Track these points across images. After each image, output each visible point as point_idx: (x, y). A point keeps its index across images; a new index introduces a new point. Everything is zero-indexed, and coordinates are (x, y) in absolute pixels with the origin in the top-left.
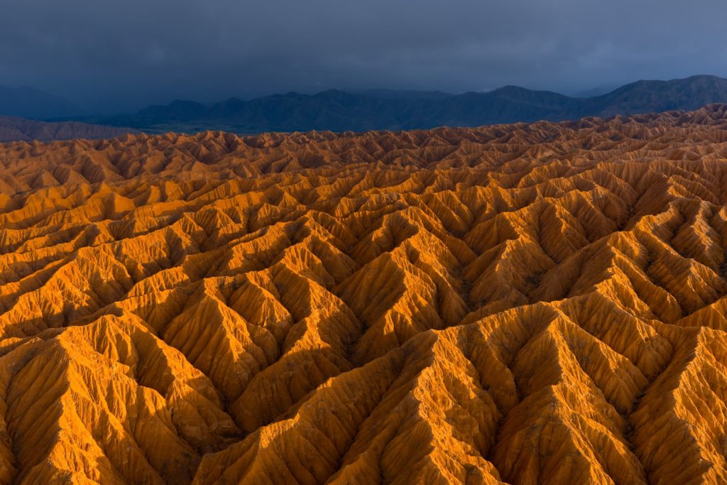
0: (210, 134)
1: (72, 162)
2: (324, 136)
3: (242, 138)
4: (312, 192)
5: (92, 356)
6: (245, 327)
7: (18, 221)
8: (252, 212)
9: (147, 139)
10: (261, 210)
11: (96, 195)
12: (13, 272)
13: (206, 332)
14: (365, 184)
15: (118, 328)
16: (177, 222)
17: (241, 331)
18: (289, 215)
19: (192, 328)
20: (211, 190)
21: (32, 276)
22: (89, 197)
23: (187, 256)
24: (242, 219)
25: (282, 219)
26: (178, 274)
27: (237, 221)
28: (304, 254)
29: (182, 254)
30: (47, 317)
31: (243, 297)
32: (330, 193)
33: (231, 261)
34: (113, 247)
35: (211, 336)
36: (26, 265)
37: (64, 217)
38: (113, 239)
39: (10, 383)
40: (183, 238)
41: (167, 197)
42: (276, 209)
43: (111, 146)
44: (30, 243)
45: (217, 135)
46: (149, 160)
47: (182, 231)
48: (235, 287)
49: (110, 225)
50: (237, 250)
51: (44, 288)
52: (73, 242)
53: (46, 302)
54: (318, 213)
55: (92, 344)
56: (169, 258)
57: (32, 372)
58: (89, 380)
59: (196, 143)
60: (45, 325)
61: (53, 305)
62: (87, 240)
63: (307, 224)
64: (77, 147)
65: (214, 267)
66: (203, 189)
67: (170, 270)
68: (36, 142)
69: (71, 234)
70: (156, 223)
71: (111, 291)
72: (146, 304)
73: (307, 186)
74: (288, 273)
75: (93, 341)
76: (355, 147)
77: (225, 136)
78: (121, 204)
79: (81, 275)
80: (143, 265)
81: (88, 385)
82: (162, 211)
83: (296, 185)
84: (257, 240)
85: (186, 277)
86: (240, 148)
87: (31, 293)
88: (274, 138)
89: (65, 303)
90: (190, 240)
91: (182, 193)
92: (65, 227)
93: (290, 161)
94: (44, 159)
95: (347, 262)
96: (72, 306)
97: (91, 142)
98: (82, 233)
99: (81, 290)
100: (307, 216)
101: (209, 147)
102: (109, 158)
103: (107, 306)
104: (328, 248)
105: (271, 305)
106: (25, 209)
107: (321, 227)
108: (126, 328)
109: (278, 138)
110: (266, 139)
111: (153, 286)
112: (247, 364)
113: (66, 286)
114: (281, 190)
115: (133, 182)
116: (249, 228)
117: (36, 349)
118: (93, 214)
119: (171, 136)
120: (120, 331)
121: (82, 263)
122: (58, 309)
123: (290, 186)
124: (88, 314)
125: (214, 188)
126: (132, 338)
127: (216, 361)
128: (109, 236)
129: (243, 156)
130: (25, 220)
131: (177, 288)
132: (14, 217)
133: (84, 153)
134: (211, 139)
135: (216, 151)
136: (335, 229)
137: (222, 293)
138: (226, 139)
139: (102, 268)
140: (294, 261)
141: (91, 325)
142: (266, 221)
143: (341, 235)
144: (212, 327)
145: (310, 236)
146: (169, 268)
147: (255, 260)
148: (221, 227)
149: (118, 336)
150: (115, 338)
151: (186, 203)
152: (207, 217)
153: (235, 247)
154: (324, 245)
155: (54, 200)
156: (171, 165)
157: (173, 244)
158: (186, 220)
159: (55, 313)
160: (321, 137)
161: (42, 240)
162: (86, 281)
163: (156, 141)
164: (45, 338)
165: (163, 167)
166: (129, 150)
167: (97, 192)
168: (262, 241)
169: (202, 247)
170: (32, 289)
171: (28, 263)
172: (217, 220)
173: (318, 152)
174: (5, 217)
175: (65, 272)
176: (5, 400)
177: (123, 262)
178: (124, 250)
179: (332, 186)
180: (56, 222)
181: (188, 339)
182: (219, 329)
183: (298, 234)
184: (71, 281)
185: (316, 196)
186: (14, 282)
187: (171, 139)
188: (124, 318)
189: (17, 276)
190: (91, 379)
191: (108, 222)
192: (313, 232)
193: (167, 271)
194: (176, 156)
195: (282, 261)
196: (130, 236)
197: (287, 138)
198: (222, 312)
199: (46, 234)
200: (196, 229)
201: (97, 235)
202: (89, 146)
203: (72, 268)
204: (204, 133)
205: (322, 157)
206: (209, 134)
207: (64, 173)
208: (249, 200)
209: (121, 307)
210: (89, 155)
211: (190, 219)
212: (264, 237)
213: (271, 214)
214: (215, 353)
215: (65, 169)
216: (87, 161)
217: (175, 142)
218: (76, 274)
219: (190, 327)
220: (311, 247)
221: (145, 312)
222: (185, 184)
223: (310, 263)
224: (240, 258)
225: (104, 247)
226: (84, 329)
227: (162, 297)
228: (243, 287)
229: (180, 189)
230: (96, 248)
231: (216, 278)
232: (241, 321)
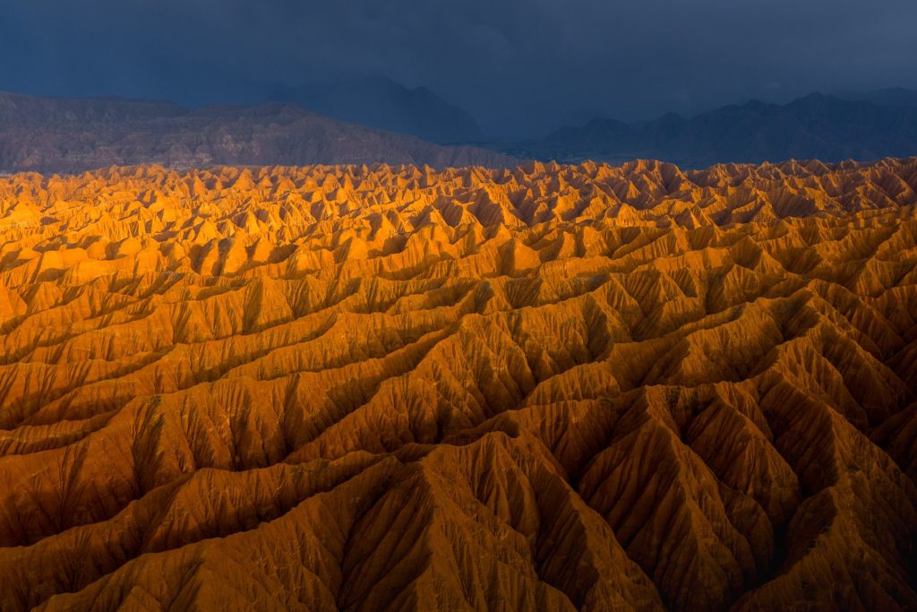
0: (641, 165)
1: (465, 199)
2: (809, 169)
3: (686, 173)
4: (806, 253)
5: (469, 506)
6: (716, 490)
7: (396, 270)
8: (714, 280)
9: (559, 171)
10: (729, 276)
11: (491, 242)
12: (380, 343)
13: (650, 489)
14: (899, 240)
15: (510, 459)
16: (600, 288)
17: (710, 498)
18: (775, 288)
19: (625, 478)
20: (647, 244)
21: (401, 351)
22: (483, 243)
23: (616, 346)
24: (697, 291)
25: (764, 292)
26: (601, 373)
27: (689, 292)
28: (811, 359)
29: (607, 342)
30: (414, 422)
31: (711, 430)
32: (838, 254)
33: (685, 359)
34: (509, 319)
35: (657, 499)
36: (396, 333)
37: (449, 270)
38: (510, 307)
39: (351, 533)
40: (609, 315)
41: (585, 251)
42: (753, 275)
43: (513, 180)
44: (404, 300)
45: (651, 167)
46: (560, 201)
47: (606, 303)
48: (696, 408)
49: (507, 284)
50: (695, 341)
51: (414, 373)
52: (458, 306)
53: (415, 398)
54: (828, 286)
55: (471, 484)
56: (588, 346)
57: (381, 521)
58: (462, 554)
59: (622, 178)
60: (411, 435)
61: (424, 403)
62: (476, 305)
63: (810, 304)
64: (474, 179)
65: (656, 370)
66: (636, 242)
67: (590, 366)
68: (428, 169)
69: (457, 295)
70: (569, 287)
71: (504, 392)
72: (554, 420)
73: (797, 243)
74: (786, 391)
75: (473, 477)
76: (864, 184)
77: (662, 169)
78: (524, 257)
79: (465, 360)
80: (551, 354)
81: (460, 564)
82: (578, 271)
83: (779, 239)
84: (726, 326)
85: (613, 382)
86: (684, 187)
87: (396, 378)
88: (732, 172)
89: (440, 404)
90: (618, 318)
91: (605, 246)
92: (449, 284)
93: (760, 208)
94: (434, 192)
95: (888, 381)
96: (449, 410)
97: (489, 173)
98: (470, 293)
99: (463, 385)
100: (808, 289)
101: (641, 186)
102: (510, 195)
103: (496, 416)
104: (854, 351)
105: (762, 453)
106: (405, 252)
107: (834, 311)
108: (523, 460)
109: (737, 173)
110: (720, 173)
111: (565, 393)
112: (721, 566)
113: (443, 375)
114: (756, 247)
115: (540, 227)
116: (711, 306)
117: (390, 477)
118: (486, 269)
119: (588, 166)
120: (515, 467)
121: (467, 338)
122: (430, 413)
123: (770, 242)
124: (469, 427)
125: (652, 241)
126: (531, 482)
127: (666, 550)
128: (504, 302)
129: (690, 199)
130: (403, 270)
131: (601, 397)
132: (390, 263)
133: (481, 186)
134: (642, 172)
135: (649, 191)
136: (859, 317)
137: (674, 418)
138: (663, 175)
139: (493, 351)
140: (794, 370)
141: (473, 446)
142: (737, 296)
143: (870, 329)
144: (660, 482)
145: (818, 326)
146: (589, 363)
147: (723, 362)
148: (665, 301)
149: (511, 474)
150: (505, 477)
151: (611, 262)
152: (644, 283)
153: (690, 335)
154: (846, 344)
155: (439, 245)
156: (588, 210)
157: (594, 323)
158: (613, 287)
159: (426, 418)
160: (805, 170)
161: (419, 299)
162: (470, 371)
163: (570, 173)
164: (404, 459)
165: (578, 211)
166: (536, 185)
167: (494, 237)
168: (735, 329)
169: (636, 334)
170: (399, 373)
171: (398, 331)
172: (660, 289)
173: (805, 193)
174: (381, 262)
175: (444, 351)
176: (341, 565)
177: (522, 345)
178: (524, 325)
179: (842, 242)
180: (439, 276)
181: (617, 498)
182: (672, 487)
183: (794, 323)
184: (450, 368)
185: (814, 260)
186: (378, 358)
187: (589, 171)
188: (520, 441)
189: (384, 350)
190: (465, 553)
191: (504, 279)
192: (823, 319)
193: (585, 366)
194: (596, 196)
195: (775, 368)
196: (534, 304)
197: (753, 173)
198: (677, 454)
199: (425, 291)
200: (628, 303)
201: (488, 299)
202: (487, 178)
203: (453, 346)
204: (633, 163)
205: (813, 201)
206: (639, 165)
207: (456, 212)
208: (706, 262)
209: (517, 421)
210: (488, 190)
211: (619, 284)
212: (738, 321)
213: (745, 284)
214: (664, 535)
215: (457, 206)
216: (483, 196)
217: (594, 175)
218: (457, 355)
219: (622, 473)
220: (821, 347)
221: (551, 438)
222: (611, 233)
223: (822, 376)
224: (700, 358)
225: (498, 316)
226: (461, 452)
227: (580, 413)
228: (711, 409)
229: (602, 240)
230: (486, 317)
231: (664, 387)
232: (707, 477)
